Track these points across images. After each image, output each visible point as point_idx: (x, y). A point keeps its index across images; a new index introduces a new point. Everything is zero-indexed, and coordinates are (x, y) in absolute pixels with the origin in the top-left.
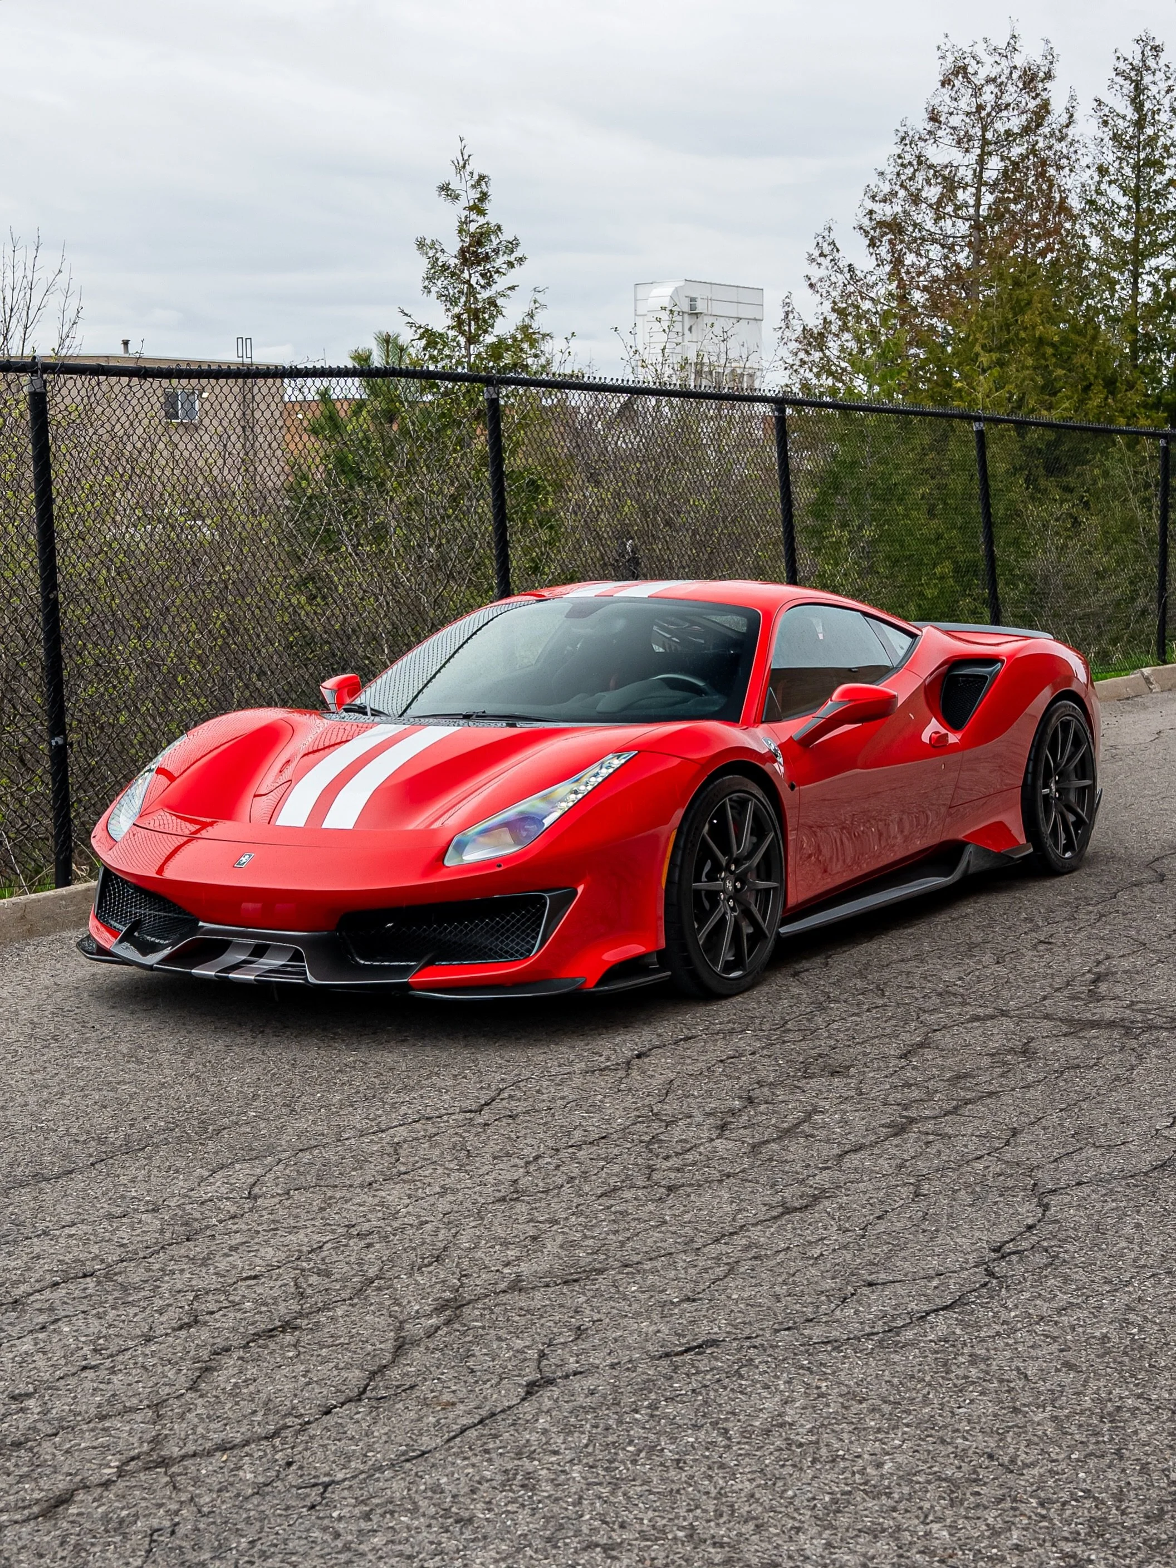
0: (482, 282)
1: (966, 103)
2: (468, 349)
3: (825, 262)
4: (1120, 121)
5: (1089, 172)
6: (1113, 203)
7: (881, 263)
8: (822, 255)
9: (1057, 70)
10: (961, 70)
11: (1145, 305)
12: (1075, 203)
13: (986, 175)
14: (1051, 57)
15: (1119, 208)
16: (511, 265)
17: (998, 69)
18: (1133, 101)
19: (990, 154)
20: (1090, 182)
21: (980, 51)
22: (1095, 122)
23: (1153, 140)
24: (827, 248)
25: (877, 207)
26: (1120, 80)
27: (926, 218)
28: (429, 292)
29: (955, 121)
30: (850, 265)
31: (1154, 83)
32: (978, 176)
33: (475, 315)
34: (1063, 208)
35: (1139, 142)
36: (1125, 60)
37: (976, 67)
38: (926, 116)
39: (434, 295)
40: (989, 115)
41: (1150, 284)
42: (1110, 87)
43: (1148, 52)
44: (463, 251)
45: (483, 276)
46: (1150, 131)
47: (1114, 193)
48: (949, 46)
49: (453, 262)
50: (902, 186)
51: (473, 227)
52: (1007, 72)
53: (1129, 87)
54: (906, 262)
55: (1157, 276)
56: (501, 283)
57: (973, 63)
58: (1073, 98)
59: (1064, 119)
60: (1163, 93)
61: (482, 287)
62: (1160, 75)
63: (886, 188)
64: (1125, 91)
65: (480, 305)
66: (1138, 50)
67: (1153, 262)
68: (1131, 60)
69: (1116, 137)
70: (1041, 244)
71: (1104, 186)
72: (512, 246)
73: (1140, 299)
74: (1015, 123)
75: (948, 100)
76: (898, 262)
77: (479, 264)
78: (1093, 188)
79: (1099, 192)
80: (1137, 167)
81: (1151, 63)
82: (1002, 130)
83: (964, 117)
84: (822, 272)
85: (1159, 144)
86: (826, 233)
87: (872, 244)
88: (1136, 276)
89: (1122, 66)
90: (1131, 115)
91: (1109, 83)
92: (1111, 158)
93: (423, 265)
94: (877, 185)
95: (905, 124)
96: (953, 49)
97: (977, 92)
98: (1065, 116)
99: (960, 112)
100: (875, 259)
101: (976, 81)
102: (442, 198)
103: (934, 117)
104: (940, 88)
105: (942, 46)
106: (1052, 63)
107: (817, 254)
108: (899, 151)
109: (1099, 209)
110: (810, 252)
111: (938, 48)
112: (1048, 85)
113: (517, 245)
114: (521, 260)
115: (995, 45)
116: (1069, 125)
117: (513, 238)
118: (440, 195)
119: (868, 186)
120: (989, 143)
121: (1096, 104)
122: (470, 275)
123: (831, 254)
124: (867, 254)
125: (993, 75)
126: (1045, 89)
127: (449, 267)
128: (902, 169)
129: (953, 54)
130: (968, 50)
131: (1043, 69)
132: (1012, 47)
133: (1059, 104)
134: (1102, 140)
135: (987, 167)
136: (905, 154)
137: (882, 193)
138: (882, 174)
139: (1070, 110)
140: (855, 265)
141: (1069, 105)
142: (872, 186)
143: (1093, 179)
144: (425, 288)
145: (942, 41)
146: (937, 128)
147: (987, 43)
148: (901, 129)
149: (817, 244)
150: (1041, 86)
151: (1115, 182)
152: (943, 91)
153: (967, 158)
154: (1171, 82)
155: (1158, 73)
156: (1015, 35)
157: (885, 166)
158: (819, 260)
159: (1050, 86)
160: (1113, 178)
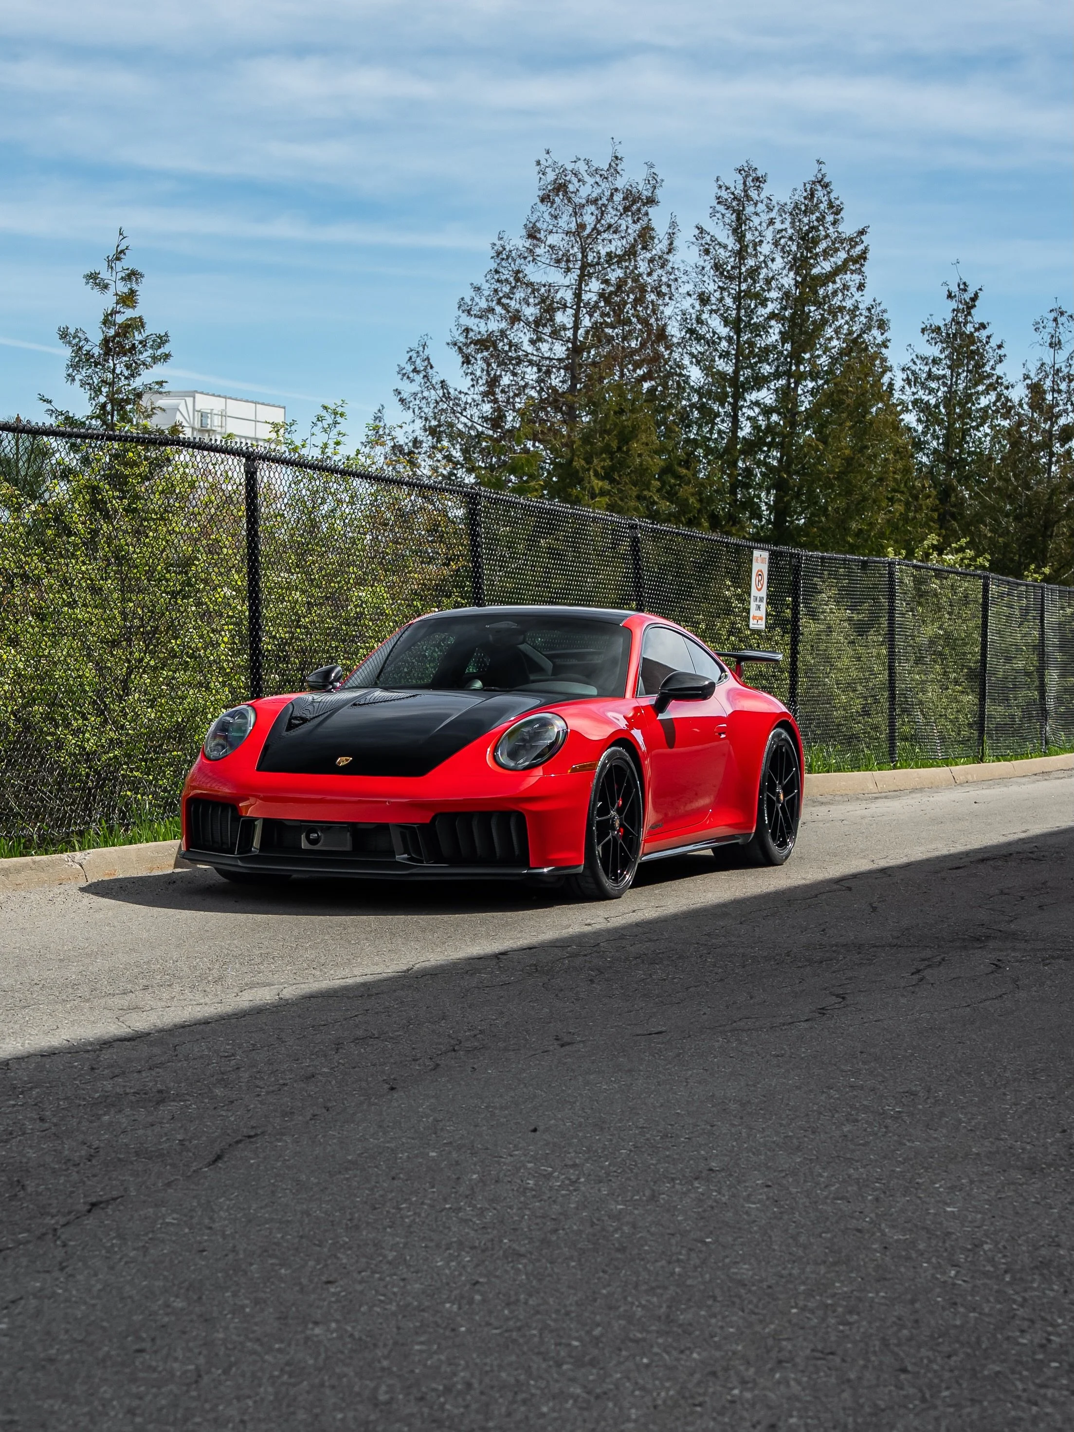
0: (126, 373)
1: (567, 222)
3: (419, 378)
4: (721, 251)
5: (690, 300)
6: (714, 333)
7: (475, 380)
8: (415, 371)
9: (659, 194)
10: (560, 188)
11: (744, 438)
12: (675, 331)
13: (585, 297)
14: (654, 181)
15: (720, 338)
16: (155, 359)
17: (599, 190)
18: (735, 231)
19: (590, 275)
20: (691, 311)
21: (582, 167)
22: (695, 250)
23: (753, 272)
24: (419, 363)
25: (471, 322)
26: (721, 208)
27: (522, 336)
28: (73, 380)
29: (552, 240)
30: (442, 382)
31: (757, 214)
32: (578, 295)
33: (119, 404)
34: (662, 335)
35: (740, 273)
36: (727, 188)
37: (577, 185)
38: (524, 233)
39: (77, 383)
40: (589, 236)
41: (749, 418)
42: (712, 215)
43: (749, 183)
44: (106, 341)
45: (128, 367)
46: (751, 262)
47: (716, 322)
48: (550, 162)
49: (97, 351)
50: (499, 302)
51: (120, 319)
52: (608, 193)
53: (731, 217)
54: (502, 383)
55: (757, 410)
56: (146, 377)
57: (575, 180)
58: (673, 224)
59: (664, 246)
60: (764, 225)
61: (127, 378)
62: (761, 207)
63: (484, 304)
64: (727, 221)
65: (124, 396)
66: (740, 178)
67: (753, 396)
68: (733, 189)
69: (717, 267)
70: (639, 372)
71: (705, 316)
72: (162, 340)
73: (741, 434)
74: (617, 246)
75: (547, 217)
76: (493, 382)
77: (124, 355)
78: (694, 316)
79: (699, 321)
80: (737, 298)
81: (753, 193)
82: (603, 253)
83: (564, 236)
84: (415, 387)
85: (761, 276)
86: (421, 349)
87: (467, 361)
88: (736, 408)
89: (724, 194)
90: (731, 243)
91: (711, 210)
92: (712, 287)
93: (67, 352)
94: (472, 299)
95: (501, 239)
96: (554, 166)
97: (577, 212)
98: (666, 242)
99: (560, 231)
100: (469, 377)
101: (577, 200)
102: (89, 286)
103: (533, 234)
104: (539, 204)
105: (543, 162)
106: (654, 187)
107: (409, 368)
108: (495, 266)
109: (699, 338)
110: (403, 366)
111: (538, 163)
112: (650, 210)
113: (166, 341)
114: (167, 356)
115: (596, 166)
116: (670, 251)
117: (163, 334)
118: (87, 283)
119: (463, 299)
120: (590, 265)
121: (697, 232)
122: (115, 365)
123: (425, 370)
124: (461, 372)
125: (594, 195)
126: (647, 214)
127: (93, 356)
128: (498, 285)
129: (554, 171)
130: (570, 166)
131: (645, 193)
132: (614, 169)
133: (661, 229)
134: (703, 268)
135: (587, 289)
136: (501, 270)
137: (477, 308)
138: (478, 289)
139: (671, 236)
140: (449, 382)
141: (670, 231)
142: (468, 300)
143: (693, 308)
144: (69, 375)
145: (542, 157)
146: (535, 246)
147: (588, 162)
148: (498, 243)
149: (411, 358)
150: (644, 209)
151: (716, 311)
152: (542, 207)
153: (568, 278)
154: (773, 214)
155: (759, 204)
156: (616, 158)
157: (480, 281)
158: (411, 375)
159: (652, 211)
160: (714, 307)
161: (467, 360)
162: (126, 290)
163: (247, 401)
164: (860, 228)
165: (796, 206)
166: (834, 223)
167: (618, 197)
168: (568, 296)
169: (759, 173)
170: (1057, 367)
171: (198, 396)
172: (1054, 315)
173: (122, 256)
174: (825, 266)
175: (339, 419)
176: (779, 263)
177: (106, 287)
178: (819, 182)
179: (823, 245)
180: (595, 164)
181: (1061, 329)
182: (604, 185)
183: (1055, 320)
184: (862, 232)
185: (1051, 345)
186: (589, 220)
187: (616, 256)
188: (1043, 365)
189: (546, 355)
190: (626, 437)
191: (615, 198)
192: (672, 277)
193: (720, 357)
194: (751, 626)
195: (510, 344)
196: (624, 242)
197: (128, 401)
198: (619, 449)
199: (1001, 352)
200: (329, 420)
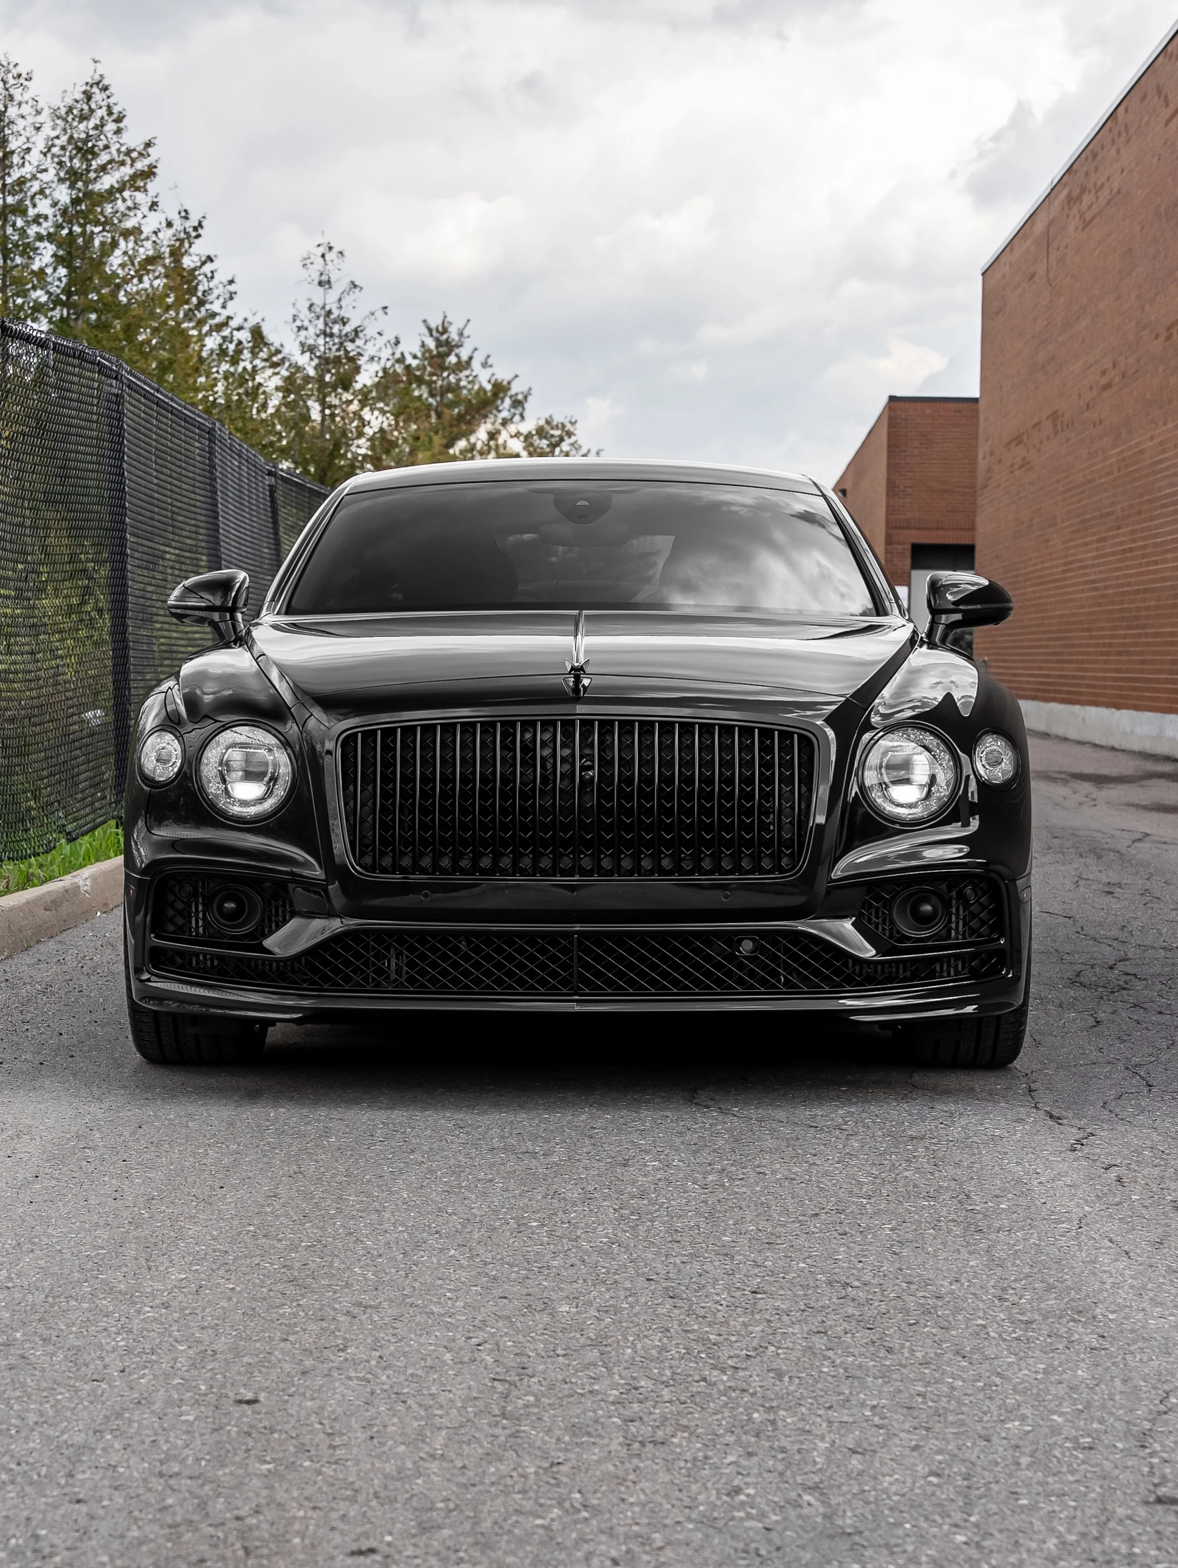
31: (22, 117)
35: (5, 185)
81: (16, 92)
154: (40, 119)
155: (24, 106)
164: (146, 140)
165: (70, 109)
166: (118, 131)
169: (23, 69)
170: (327, 308)
172: (321, 250)
174: (107, 182)
176: (50, 176)
178: (98, 84)
179: (104, 158)
181: (330, 266)
183: (323, 256)
184: (148, 145)
185: (320, 284)
188: (311, 305)
199: (232, 288)
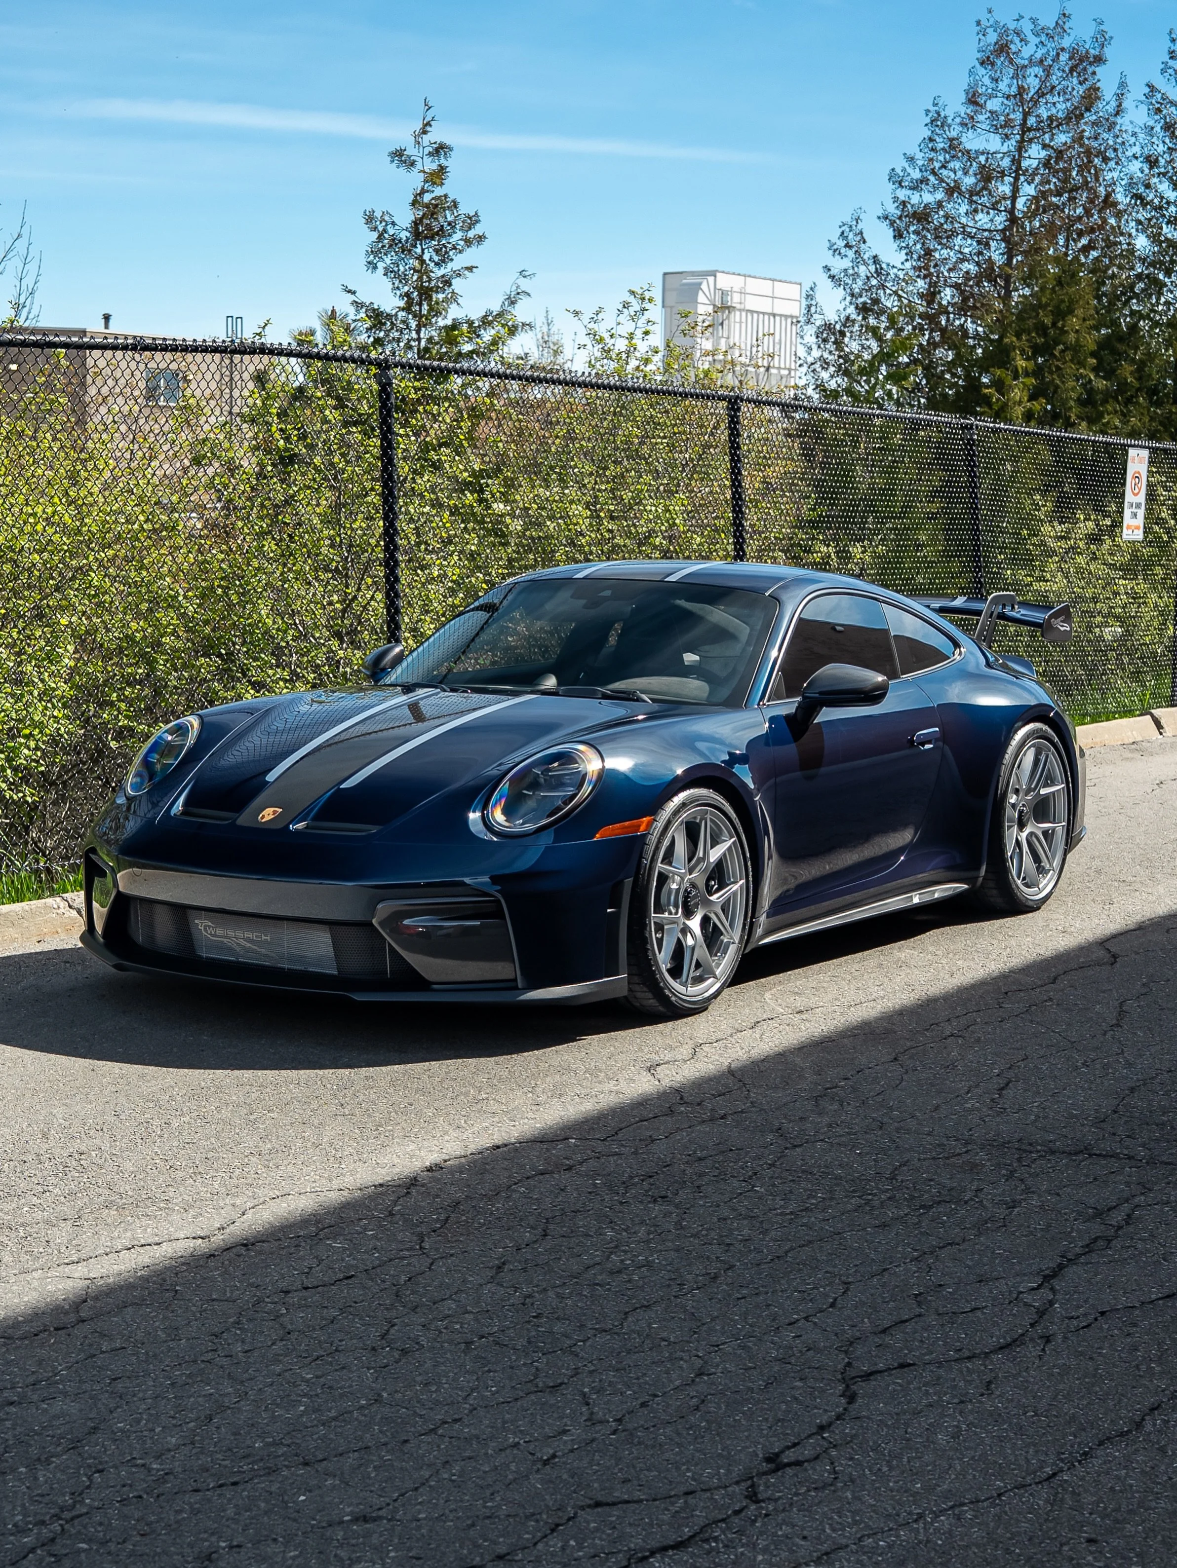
0: (436, 258)
1: (1007, 85)
2: (418, 332)
3: (851, 253)
4: (1173, 109)
5: (1137, 164)
6: (1162, 198)
7: (909, 255)
8: (848, 246)
9: (1108, 52)
10: (1002, 48)
12: (1121, 198)
13: (1025, 164)
14: (1102, 39)
15: (1168, 203)
16: (468, 242)
17: (1044, 51)
19: (1031, 141)
20: (1139, 175)
21: (1027, 27)
22: (1144, 109)
24: (851, 238)
25: (902, 194)
27: (958, 207)
28: (375, 268)
29: (994, 104)
30: (875, 257)
32: (1016, 162)
34: (1108, 202)
37: (1019, 45)
38: (963, 98)
39: (381, 270)
40: (1032, 99)
42: (1163, 71)
44: (416, 223)
45: (437, 251)
47: (1164, 186)
48: (991, 22)
49: (404, 235)
50: (933, 172)
51: (427, 198)
52: (1053, 53)
54: (936, 257)
56: (458, 262)
57: (1017, 40)
58: (1123, 85)
59: (1111, 108)
61: (437, 264)
63: (916, 175)
65: (433, 284)
69: (1168, 127)
70: (1084, 241)
71: (1153, 180)
72: (472, 221)
74: (1060, 107)
75: (987, 81)
76: (927, 256)
77: (432, 238)
78: (1141, 180)
79: (1147, 185)
82: (1045, 116)
83: (1004, 100)
84: (846, 263)
86: (854, 223)
91: (1162, 66)
92: (1161, 148)
93: (369, 238)
94: (904, 170)
95: (935, 105)
96: (995, 26)
97: (1020, 72)
98: (1114, 104)
99: (999, 95)
100: (904, 252)
101: (1019, 61)
102: (394, 165)
103: (973, 100)
104: (978, 65)
105: (984, 23)
106: (1103, 46)
107: (841, 243)
108: (929, 133)
109: (1144, 204)
110: (833, 241)
111: (978, 23)
112: (1097, 69)
113: (477, 222)
114: (481, 239)
115: (1042, 24)
116: (1117, 114)
117: (472, 214)
118: (392, 161)
119: (893, 170)
120: (1030, 130)
121: (1147, 90)
122: (423, 250)
123: (857, 245)
124: (895, 246)
125: (1038, 55)
126: (1094, 73)
127: (400, 241)
128: (933, 154)
129: (995, 31)
130: (1012, 26)
131: (1092, 52)
132: (1060, 28)
133: (1108, 90)
134: (1152, 128)
135: (1026, 155)
136: (936, 138)
137: (909, 178)
138: (911, 160)
139: (1119, 97)
140: (881, 257)
141: (1119, 92)
142: (899, 171)
143: (1142, 172)
144: (369, 263)
145: (983, 17)
146: (976, 112)
147: (1034, 21)
148: (933, 109)
149: (843, 233)
150: (1090, 70)
151: (1164, 174)
152: (981, 71)
153: (1006, 144)
156: (1064, 15)
157: (914, 150)
158: (843, 251)
159: (1100, 70)
160: (1162, 170)
161: (899, 235)
162: (434, 167)
163: (765, 279)
167: (1064, 57)
168: (1006, 163)
171: (718, 275)
173: (428, 129)
175: (647, 305)
177: (412, 164)
180: (1042, 23)
182: (1050, 45)
186: (1033, 83)
187: (1057, 120)
189: (986, 227)
190: (1061, 313)
191: (1061, 58)
192: (1119, 140)
193: (1167, 223)
194: (1124, 536)
195: (947, 217)
196: (1069, 104)
197: (437, 290)
198: (1054, 324)
200: (636, 306)
